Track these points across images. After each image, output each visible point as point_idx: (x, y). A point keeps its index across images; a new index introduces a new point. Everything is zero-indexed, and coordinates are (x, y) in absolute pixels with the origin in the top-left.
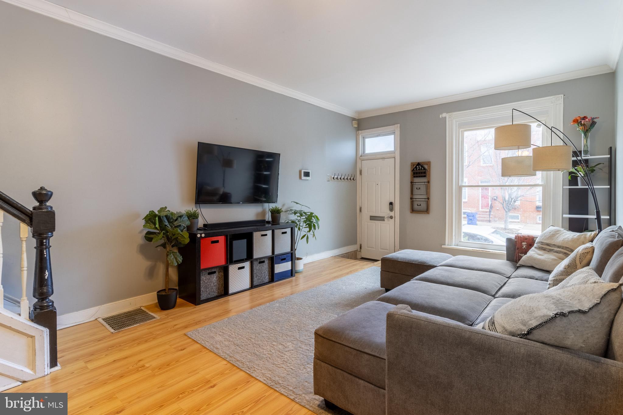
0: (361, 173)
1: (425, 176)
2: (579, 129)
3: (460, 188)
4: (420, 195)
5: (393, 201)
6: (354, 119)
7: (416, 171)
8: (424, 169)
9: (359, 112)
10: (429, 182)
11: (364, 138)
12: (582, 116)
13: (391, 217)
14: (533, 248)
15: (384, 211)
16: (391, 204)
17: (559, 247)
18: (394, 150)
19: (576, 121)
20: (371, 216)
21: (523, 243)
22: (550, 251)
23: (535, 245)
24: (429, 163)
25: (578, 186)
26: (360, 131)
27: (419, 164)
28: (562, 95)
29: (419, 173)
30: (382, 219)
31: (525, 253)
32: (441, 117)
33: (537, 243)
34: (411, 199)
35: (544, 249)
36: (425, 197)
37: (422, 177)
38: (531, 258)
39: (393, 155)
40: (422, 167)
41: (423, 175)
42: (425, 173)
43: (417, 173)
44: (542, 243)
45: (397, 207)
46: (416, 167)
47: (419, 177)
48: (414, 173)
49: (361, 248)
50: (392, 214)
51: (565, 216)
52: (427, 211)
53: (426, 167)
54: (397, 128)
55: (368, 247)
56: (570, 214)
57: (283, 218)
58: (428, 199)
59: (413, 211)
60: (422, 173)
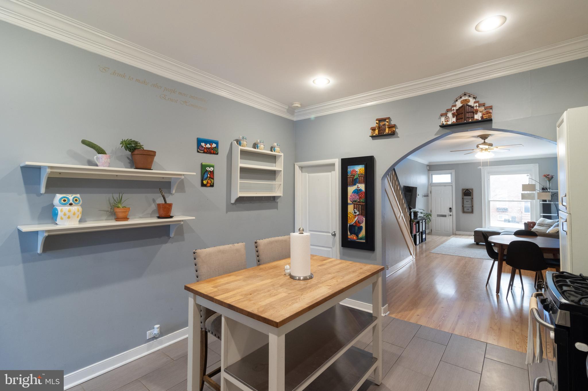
0: (431, 193)
1: (470, 196)
2: (546, 179)
3: (489, 202)
4: (467, 205)
5: (452, 207)
6: (427, 165)
7: (465, 193)
8: (470, 192)
9: (430, 163)
10: (473, 198)
11: (432, 175)
12: (548, 174)
13: (451, 215)
14: (536, 226)
15: (447, 212)
16: (450, 208)
17: (546, 225)
18: (451, 182)
19: (545, 176)
20: (437, 215)
21: (531, 224)
22: (543, 226)
23: (536, 225)
24: (472, 190)
25: (546, 202)
26: (430, 171)
27: (467, 190)
28: (538, 164)
29: (468, 194)
30: (445, 216)
31: (533, 228)
32: (478, 168)
33: (537, 224)
34: (463, 206)
35: (541, 226)
36: (471, 205)
37: (469, 196)
38: (536, 229)
39: (451, 184)
40: (469, 191)
41: (470, 195)
42: (470, 194)
43: (466, 194)
44: (540, 224)
45: (454, 210)
46: (466, 191)
47: (468, 196)
48: (465, 194)
49: (431, 231)
50: (451, 213)
51: (541, 214)
52: (472, 212)
53: (471, 191)
54: (453, 171)
55: (436, 230)
56: (543, 214)
57: (419, 215)
58: (473, 206)
59: (464, 212)
60: (469, 194)
